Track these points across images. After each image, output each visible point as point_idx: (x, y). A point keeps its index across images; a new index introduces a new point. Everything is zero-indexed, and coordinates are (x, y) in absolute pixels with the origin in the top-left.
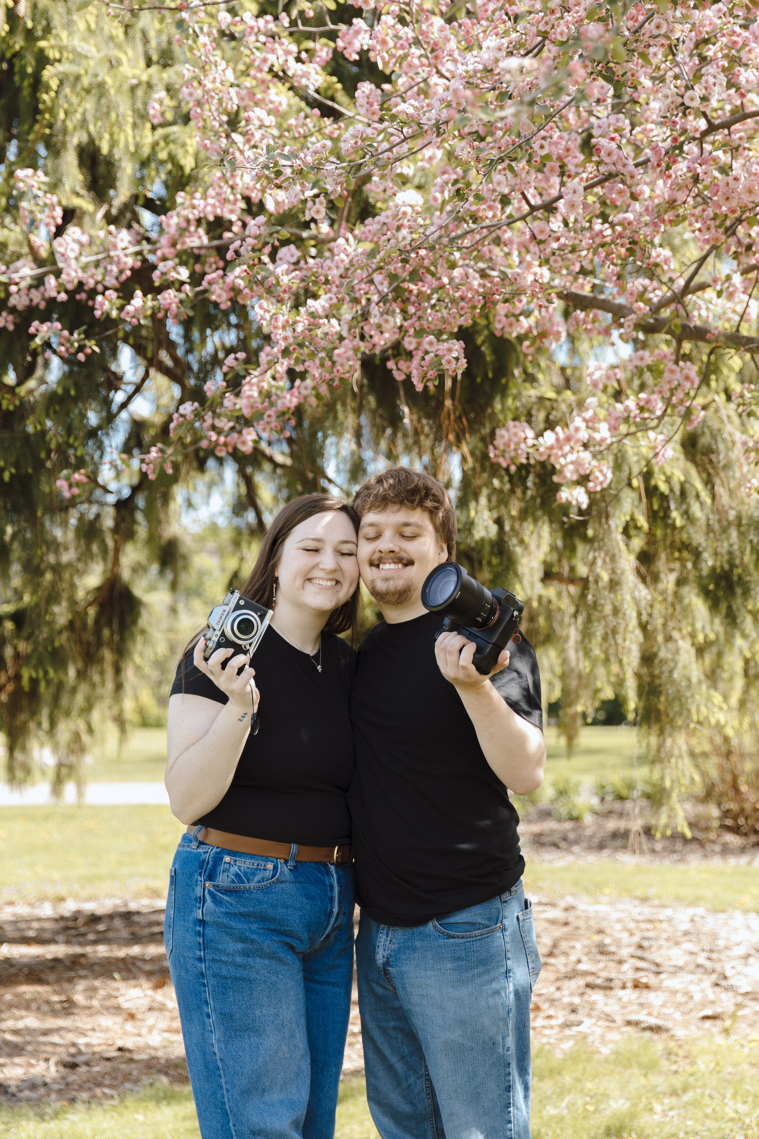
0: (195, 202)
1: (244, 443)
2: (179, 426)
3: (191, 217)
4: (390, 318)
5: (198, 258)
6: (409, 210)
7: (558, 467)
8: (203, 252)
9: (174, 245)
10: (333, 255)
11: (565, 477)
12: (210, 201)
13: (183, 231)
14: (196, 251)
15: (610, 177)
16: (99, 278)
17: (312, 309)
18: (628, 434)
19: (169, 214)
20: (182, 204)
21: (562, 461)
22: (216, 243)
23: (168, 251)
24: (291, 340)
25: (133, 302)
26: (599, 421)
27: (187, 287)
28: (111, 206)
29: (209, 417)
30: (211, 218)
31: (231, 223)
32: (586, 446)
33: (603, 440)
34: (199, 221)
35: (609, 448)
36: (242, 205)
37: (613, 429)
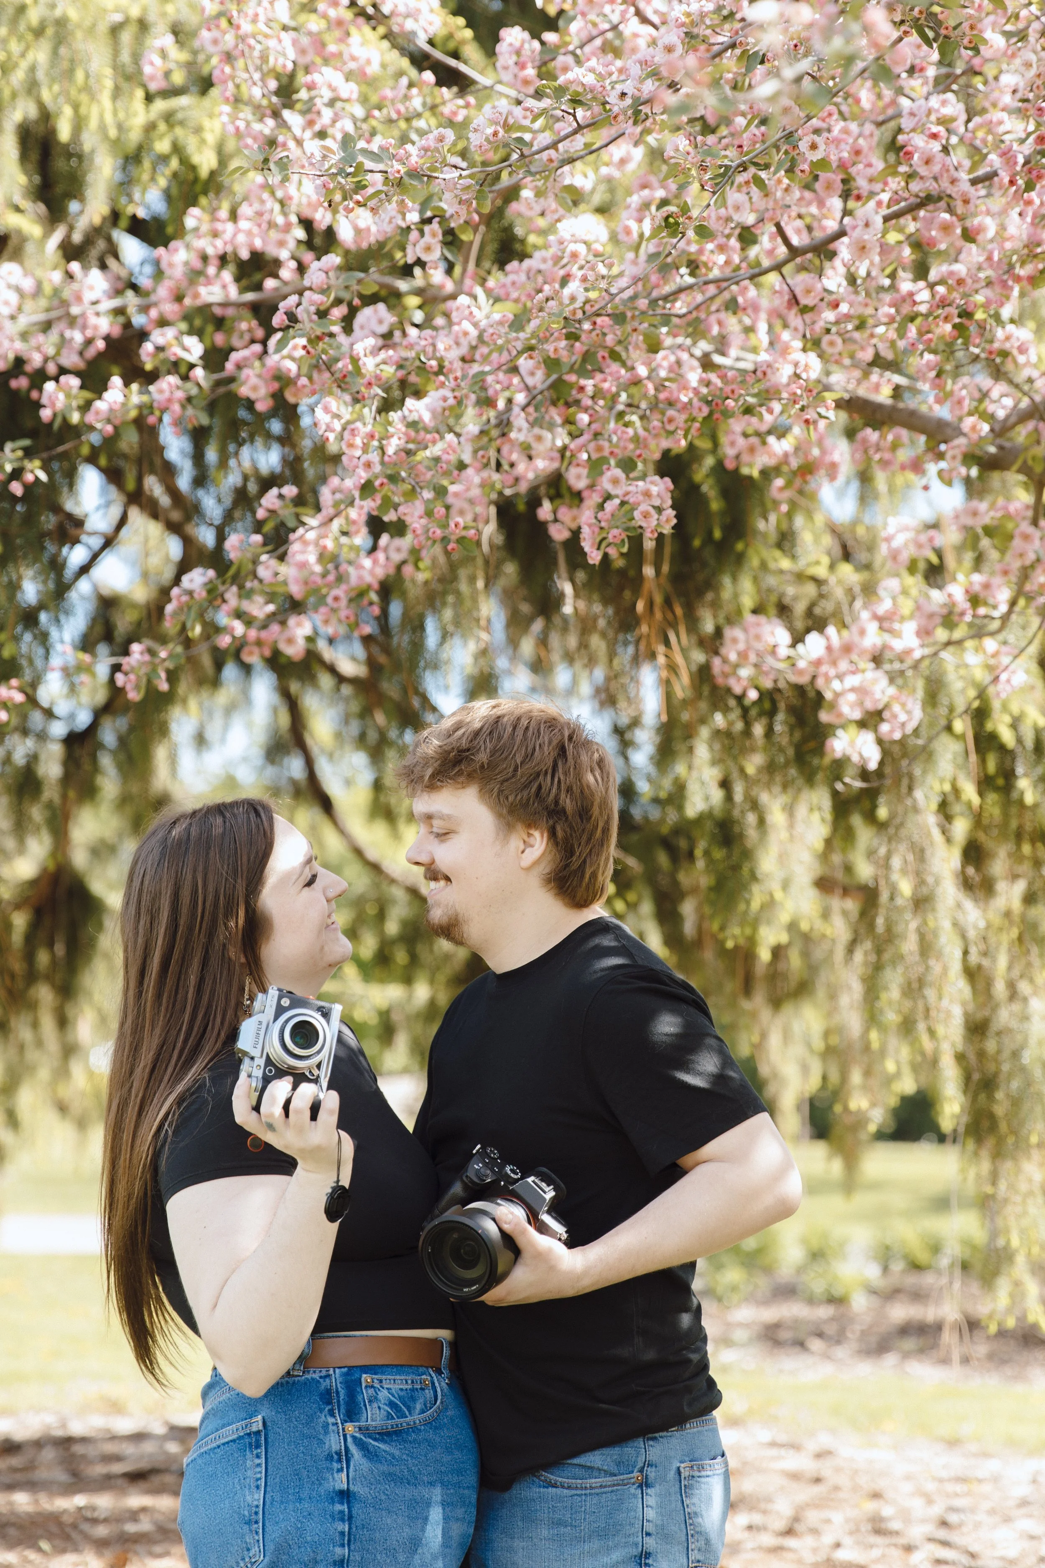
0: (219, 226)
1: (290, 641)
2: (180, 609)
3: (210, 251)
4: (548, 435)
5: (220, 323)
6: (582, 249)
7: (828, 695)
8: (230, 312)
9: (179, 298)
10: (450, 323)
11: (840, 715)
12: (244, 224)
13: (195, 275)
14: (218, 311)
15: (927, 201)
16: (51, 351)
17: (414, 417)
18: (949, 643)
19: (173, 244)
20: (196, 230)
21: (836, 685)
22: (250, 296)
23: (169, 309)
24: (377, 468)
25: (106, 395)
26: (903, 619)
27: (199, 373)
28: (71, 228)
29: (232, 594)
30: (245, 255)
31: (277, 263)
32: (877, 660)
33: (908, 652)
34: (223, 260)
35: (916, 666)
36: (300, 233)
37: (924, 633)
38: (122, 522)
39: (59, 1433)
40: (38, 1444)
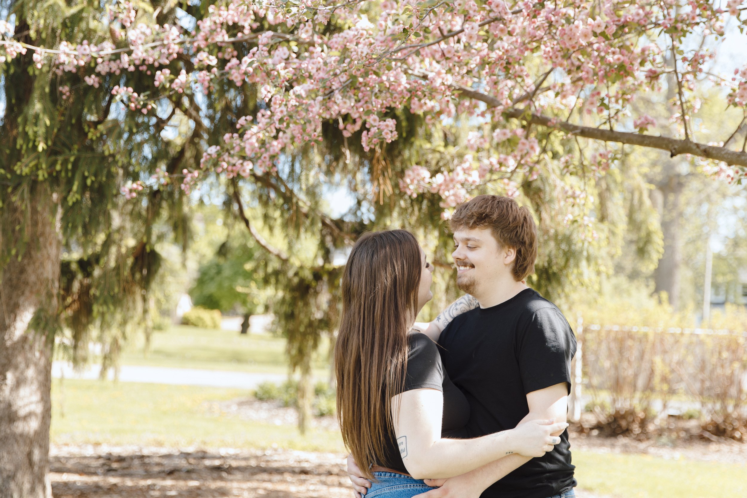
0: (221, 12)
1: (244, 171)
2: (206, 161)
3: (218, 21)
4: (347, 101)
5: (220, 49)
6: (365, 32)
7: (443, 197)
8: (223, 45)
9: (206, 40)
10: (311, 57)
11: (448, 204)
12: (231, 12)
13: (212, 31)
14: (219, 44)
15: (496, 19)
16: (156, 57)
17: (298, 93)
18: (490, 181)
19: (204, 19)
20: (213, 13)
21: (447, 193)
22: (232, 39)
23: (202, 44)
24: (285, 113)
25: (179, 77)
26: (473, 169)
27: (215, 70)
28: (163, 8)
29: (226, 156)
30: (231, 23)
31: (243, 27)
32: (462, 185)
33: (474, 182)
34: (222, 24)
35: (477, 187)
36: (253, 17)
37: (482, 176)
38: (173, 113)
39: (138, 454)
40: (132, 458)
